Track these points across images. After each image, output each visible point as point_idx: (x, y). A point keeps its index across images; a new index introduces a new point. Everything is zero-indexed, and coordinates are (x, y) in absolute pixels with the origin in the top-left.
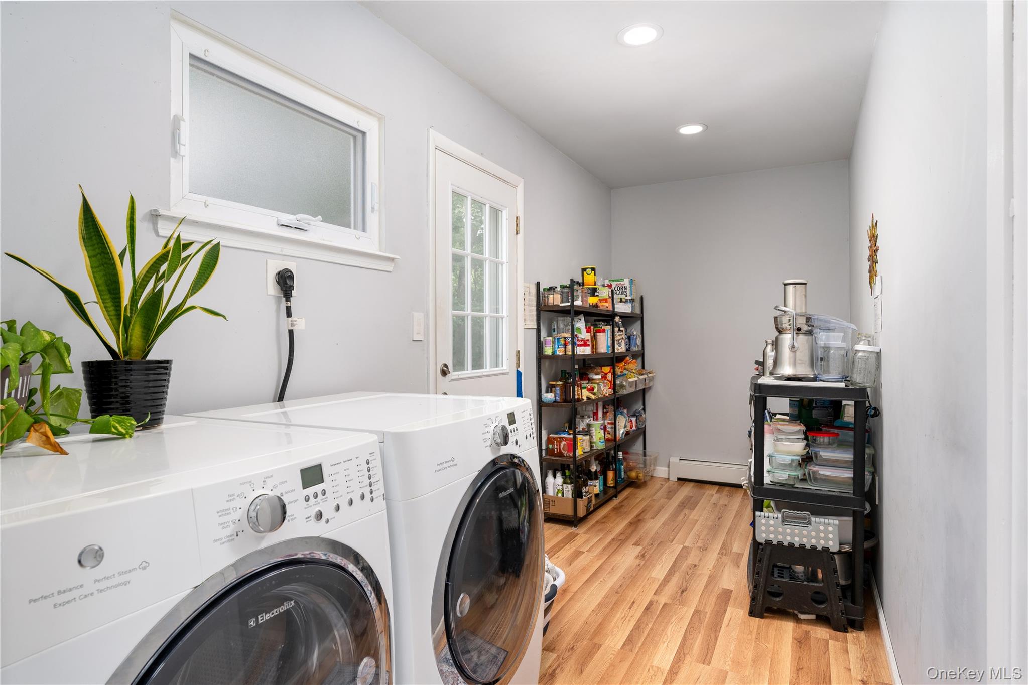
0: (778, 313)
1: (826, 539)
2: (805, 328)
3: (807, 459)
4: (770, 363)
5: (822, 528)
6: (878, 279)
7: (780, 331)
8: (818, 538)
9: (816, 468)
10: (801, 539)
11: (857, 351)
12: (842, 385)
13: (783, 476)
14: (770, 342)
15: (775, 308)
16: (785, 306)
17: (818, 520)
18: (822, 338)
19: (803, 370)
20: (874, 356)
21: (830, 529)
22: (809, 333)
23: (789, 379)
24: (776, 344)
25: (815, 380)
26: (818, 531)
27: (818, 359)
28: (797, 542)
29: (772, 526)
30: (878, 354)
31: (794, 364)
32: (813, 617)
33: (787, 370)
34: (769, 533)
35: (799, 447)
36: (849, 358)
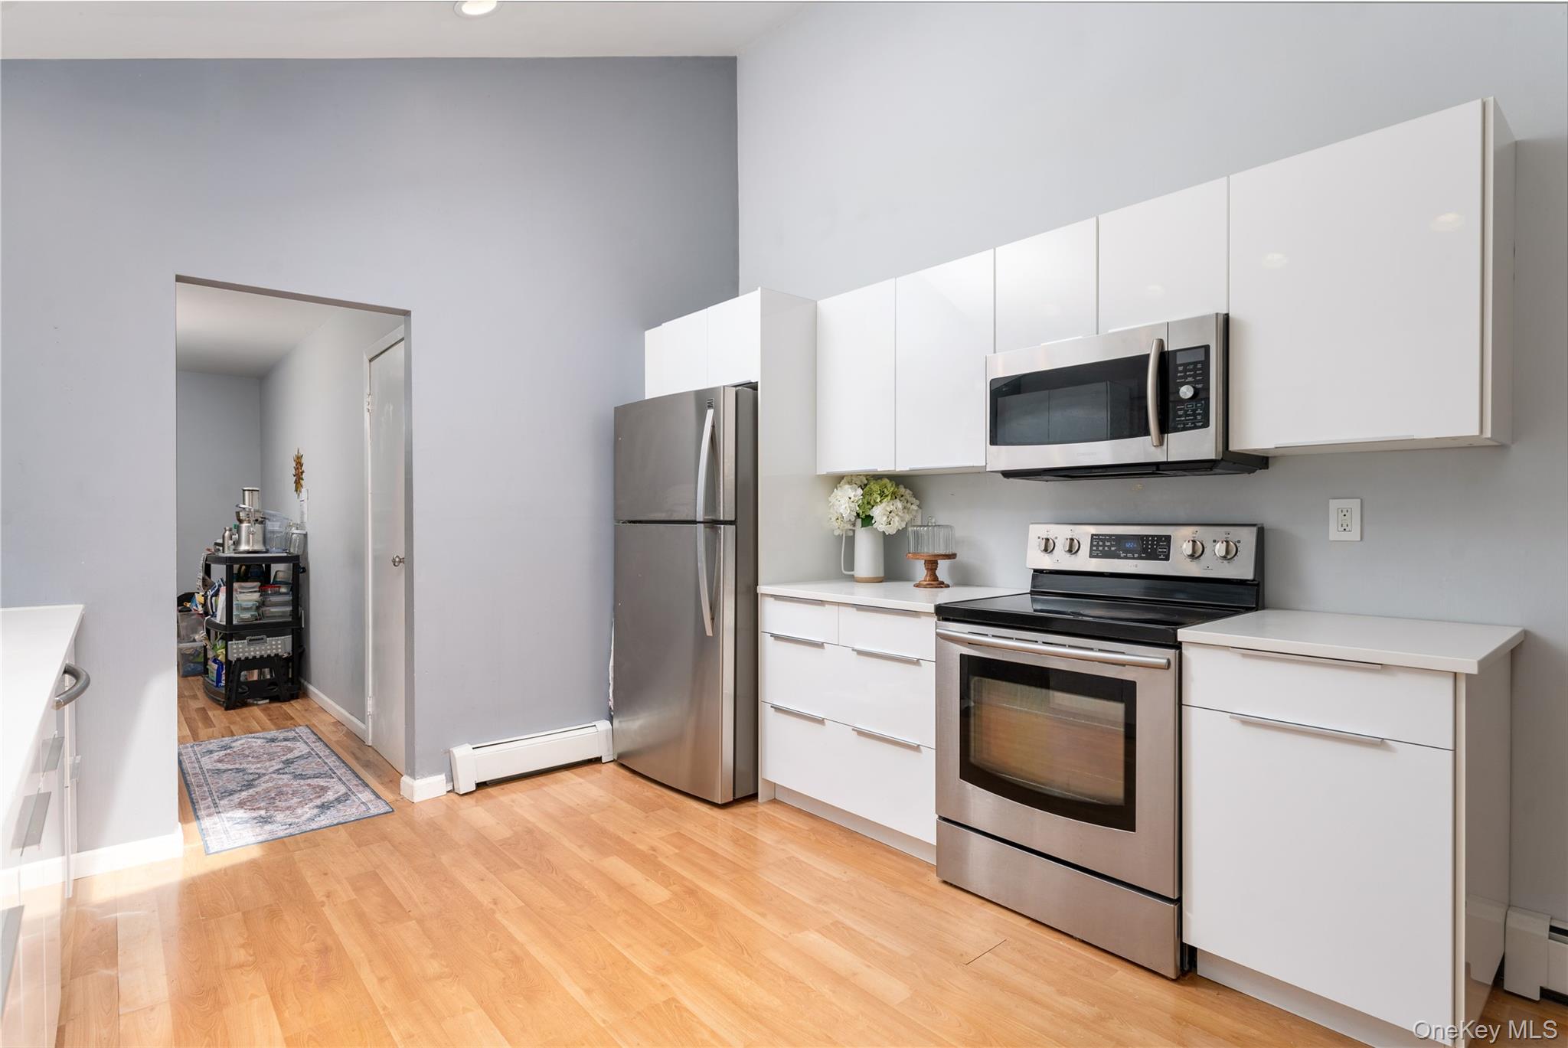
0: (238, 509)
1: (277, 649)
2: (260, 520)
3: (262, 604)
4: (230, 543)
5: (274, 643)
6: (303, 490)
7: (241, 521)
8: (272, 649)
9: (268, 608)
10: (261, 652)
11: (293, 534)
12: (285, 554)
13: (247, 615)
14: (227, 528)
15: (237, 506)
16: (244, 504)
17: (271, 639)
18: (270, 525)
19: (259, 547)
20: (302, 536)
21: (279, 642)
22: (262, 522)
23: (249, 552)
25: (266, 552)
26: (272, 645)
27: (268, 538)
28: (258, 654)
29: (241, 648)
30: (305, 535)
31: (248, 542)
32: (267, 701)
33: (243, 547)
34: (238, 653)
35: (256, 596)
36: (288, 538)
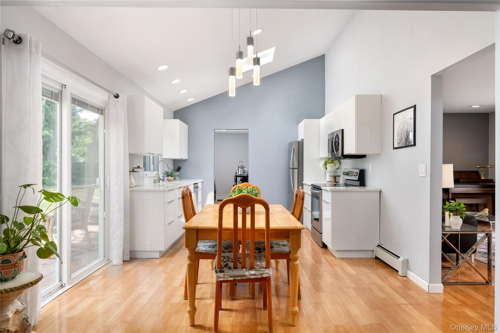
0: (238, 165)
2: (242, 168)
4: (237, 173)
7: (239, 168)
12: (247, 175)
18: (245, 169)
19: (242, 173)
22: (243, 168)
23: (240, 175)
24: (238, 170)
25: (243, 175)
27: (244, 172)
33: (239, 173)
